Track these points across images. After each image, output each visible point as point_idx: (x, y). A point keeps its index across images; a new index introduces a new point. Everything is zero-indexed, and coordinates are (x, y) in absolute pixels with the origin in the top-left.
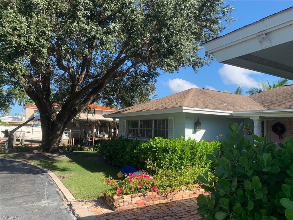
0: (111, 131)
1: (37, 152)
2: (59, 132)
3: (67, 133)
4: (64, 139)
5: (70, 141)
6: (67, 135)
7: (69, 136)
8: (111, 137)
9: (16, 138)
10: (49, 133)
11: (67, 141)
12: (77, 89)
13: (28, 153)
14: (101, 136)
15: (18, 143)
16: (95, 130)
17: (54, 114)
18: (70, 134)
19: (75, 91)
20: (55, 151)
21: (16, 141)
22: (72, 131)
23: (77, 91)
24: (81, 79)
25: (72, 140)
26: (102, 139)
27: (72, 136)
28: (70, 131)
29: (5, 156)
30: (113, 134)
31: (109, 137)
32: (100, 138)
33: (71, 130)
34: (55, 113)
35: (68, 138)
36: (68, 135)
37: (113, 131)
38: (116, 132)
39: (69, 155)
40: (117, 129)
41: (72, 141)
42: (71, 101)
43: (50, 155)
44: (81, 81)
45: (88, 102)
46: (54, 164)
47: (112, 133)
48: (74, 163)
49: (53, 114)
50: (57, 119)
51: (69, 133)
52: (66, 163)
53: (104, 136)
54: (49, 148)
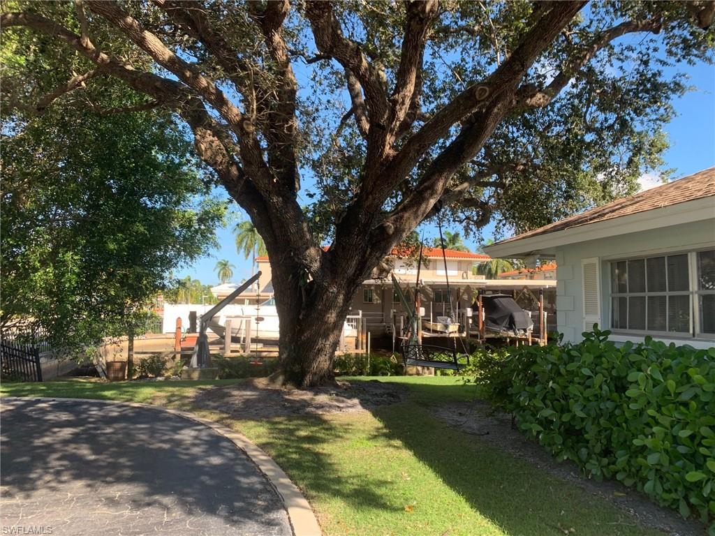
0: (463, 314)
1: (264, 387)
2: (332, 317)
3: (352, 319)
4: (345, 335)
5: (360, 339)
6: (352, 325)
7: (357, 327)
8: (466, 329)
9: (232, 333)
10: (301, 317)
11: (354, 341)
12: (387, 147)
13: (239, 389)
14: (439, 327)
15: (237, 346)
16: (422, 311)
17: (312, 251)
18: (360, 322)
19: (381, 155)
20: (324, 383)
21: (232, 341)
22: (363, 315)
23: (388, 156)
24: (403, 103)
25: (365, 338)
26: (443, 335)
27: (367, 327)
28: (359, 314)
29: (173, 395)
30: (470, 321)
31: (460, 330)
32: (435, 331)
33: (360, 312)
34: (316, 245)
35: (354, 333)
36: (354, 324)
37: (469, 312)
38: (478, 316)
39: (367, 397)
40: (480, 309)
41: (365, 341)
42: (367, 198)
43: (305, 397)
44: (403, 111)
45: (428, 200)
46: (319, 448)
47: (468, 318)
48: (398, 443)
49: (307, 248)
50: (322, 267)
51: (357, 320)
52: (365, 442)
53: (446, 327)
54: (303, 374)
